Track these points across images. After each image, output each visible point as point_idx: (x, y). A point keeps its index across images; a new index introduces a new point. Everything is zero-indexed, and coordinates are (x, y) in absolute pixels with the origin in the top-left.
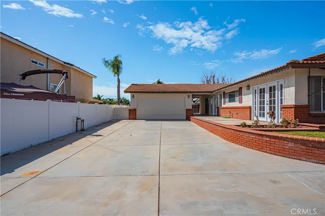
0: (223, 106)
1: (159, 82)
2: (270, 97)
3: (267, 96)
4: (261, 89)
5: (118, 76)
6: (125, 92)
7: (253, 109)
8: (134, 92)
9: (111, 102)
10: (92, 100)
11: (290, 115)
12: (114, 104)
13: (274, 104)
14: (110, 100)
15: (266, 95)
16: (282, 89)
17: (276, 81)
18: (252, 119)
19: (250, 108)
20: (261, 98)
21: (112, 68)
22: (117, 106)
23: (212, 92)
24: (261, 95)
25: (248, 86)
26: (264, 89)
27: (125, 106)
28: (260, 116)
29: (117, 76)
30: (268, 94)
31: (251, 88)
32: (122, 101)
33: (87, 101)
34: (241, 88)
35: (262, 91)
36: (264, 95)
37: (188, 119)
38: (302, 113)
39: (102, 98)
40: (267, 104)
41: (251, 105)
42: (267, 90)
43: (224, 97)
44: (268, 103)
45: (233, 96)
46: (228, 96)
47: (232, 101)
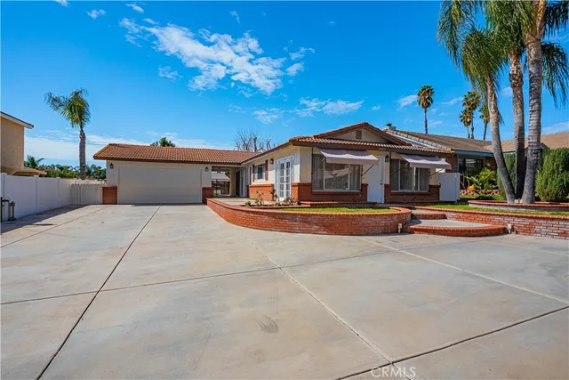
0: (253, 184)
2: (287, 174)
5: (81, 127)
6: (96, 157)
7: (275, 187)
8: (113, 159)
9: (63, 172)
10: (23, 168)
11: (294, 194)
12: (70, 177)
14: (62, 169)
16: (293, 166)
17: (290, 157)
19: (273, 186)
20: (281, 175)
21: (67, 112)
22: (80, 181)
23: (239, 164)
24: (281, 172)
25: (272, 160)
26: (283, 164)
27: (96, 182)
29: (78, 126)
30: (286, 171)
31: (274, 162)
32: (90, 172)
33: (12, 170)
34: (267, 161)
35: (282, 167)
36: (283, 172)
37: (205, 202)
38: (306, 192)
39: (41, 164)
41: (274, 183)
42: (285, 166)
43: (253, 172)
44: (285, 180)
45: (261, 170)
46: (257, 170)
47: (260, 177)
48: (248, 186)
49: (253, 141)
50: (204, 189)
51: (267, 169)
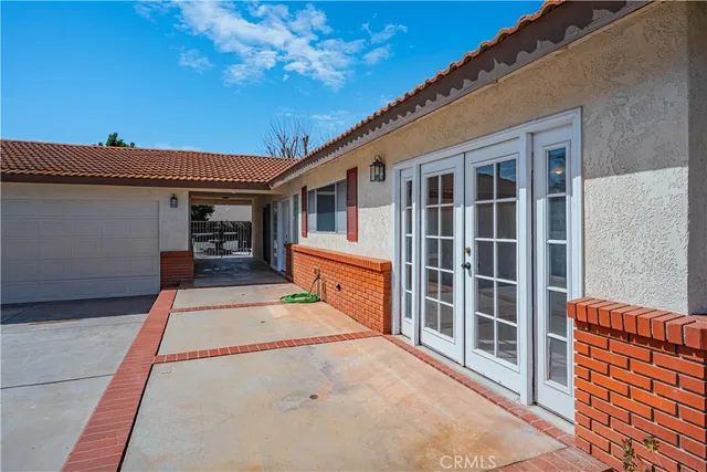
0: (303, 242)
1: (113, 142)
2: (483, 227)
3: (464, 218)
4: (433, 181)
7: (399, 277)
13: (508, 270)
15: (458, 212)
16: (558, 185)
17: (521, 132)
18: (395, 329)
19: (385, 270)
20: (432, 229)
23: (266, 186)
24: (432, 213)
25: (380, 164)
26: (449, 179)
28: (432, 324)
30: (470, 211)
31: (391, 174)
35: (441, 190)
36: (448, 212)
40: (466, 266)
41: (391, 257)
42: (466, 187)
43: (304, 209)
44: (470, 259)
45: (329, 204)
46: (314, 203)
47: (327, 225)
48: (288, 246)
49: (301, 143)
50: (165, 256)
51: (352, 201)
